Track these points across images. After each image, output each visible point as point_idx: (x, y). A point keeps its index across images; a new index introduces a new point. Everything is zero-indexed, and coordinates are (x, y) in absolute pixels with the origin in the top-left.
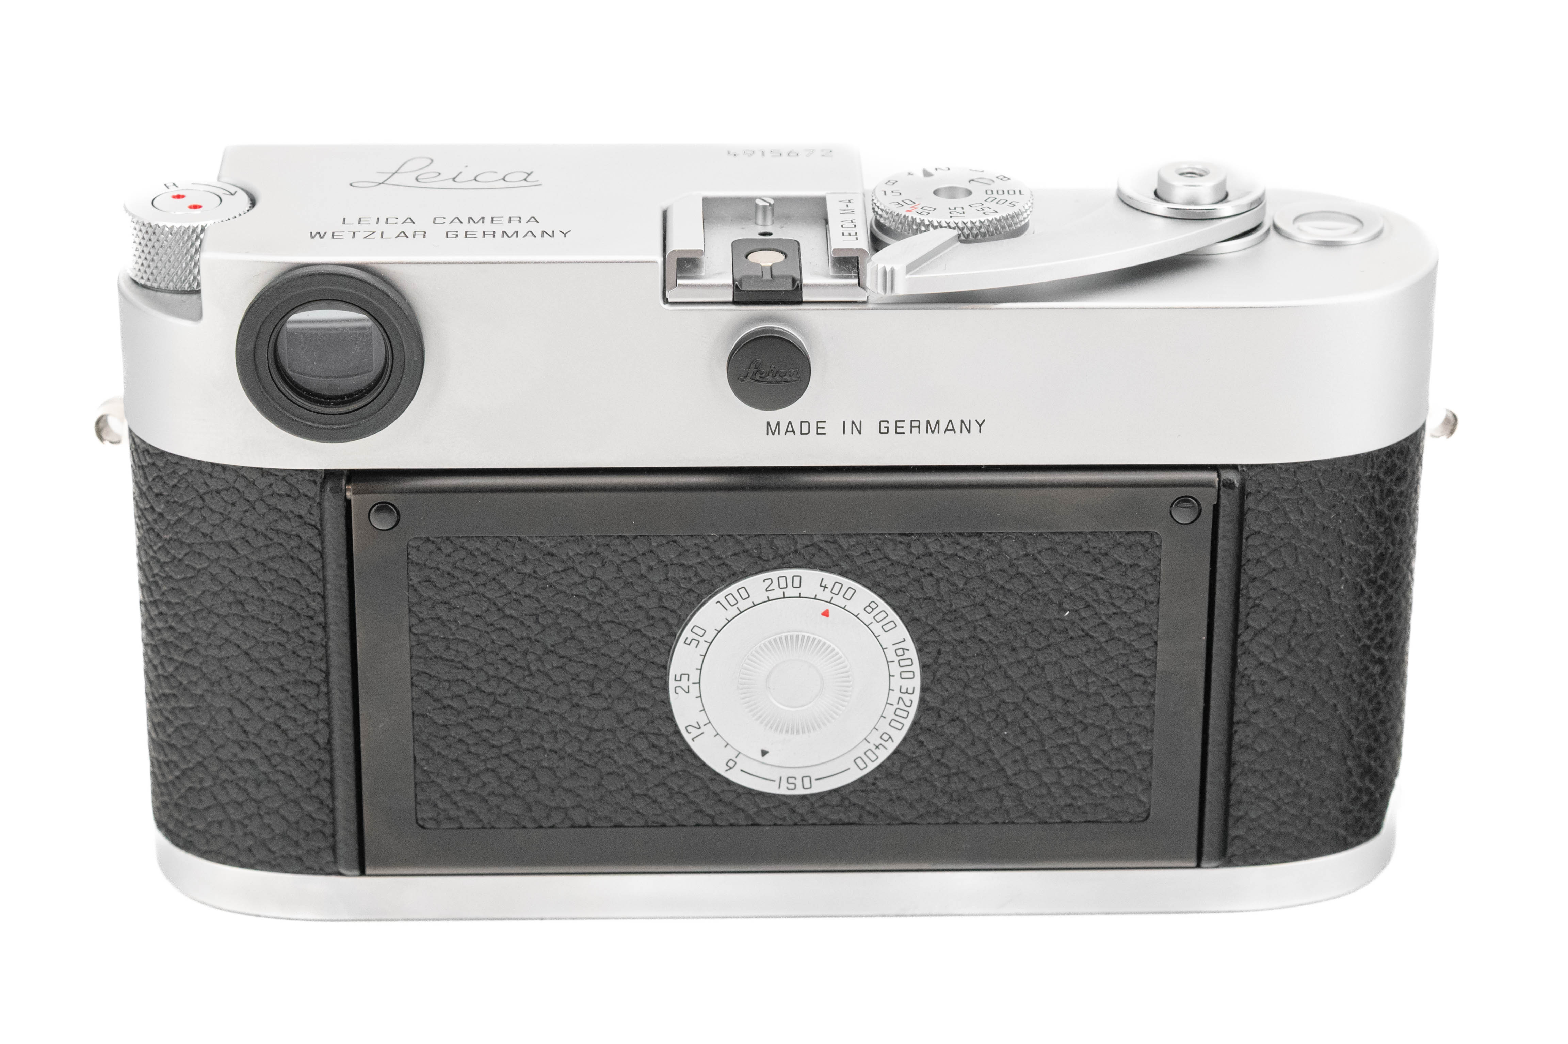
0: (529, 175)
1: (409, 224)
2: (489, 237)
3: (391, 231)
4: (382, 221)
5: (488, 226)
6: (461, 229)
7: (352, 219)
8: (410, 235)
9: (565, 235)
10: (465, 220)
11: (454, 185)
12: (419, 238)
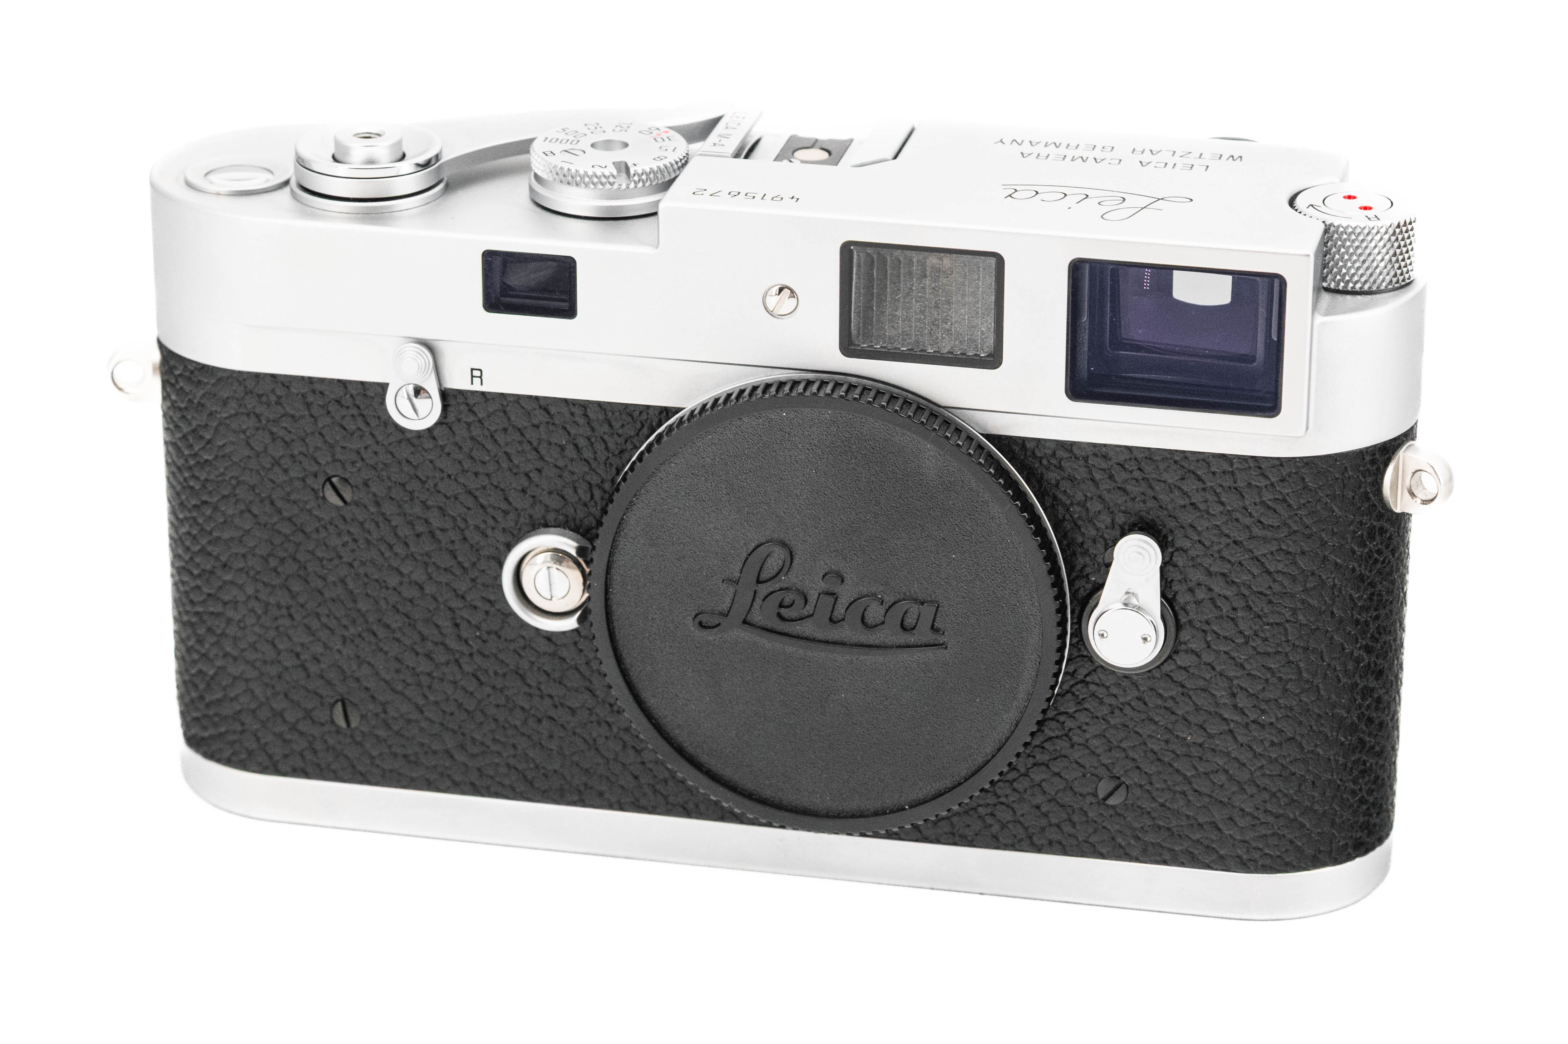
0: (1010, 196)
1: (1145, 161)
2: (1073, 144)
3: (1166, 157)
4: (1170, 165)
5: (1070, 153)
6: (1098, 153)
7: (1198, 170)
8: (1147, 152)
9: (1001, 141)
10: (1091, 161)
11: (1088, 192)
12: (1139, 149)
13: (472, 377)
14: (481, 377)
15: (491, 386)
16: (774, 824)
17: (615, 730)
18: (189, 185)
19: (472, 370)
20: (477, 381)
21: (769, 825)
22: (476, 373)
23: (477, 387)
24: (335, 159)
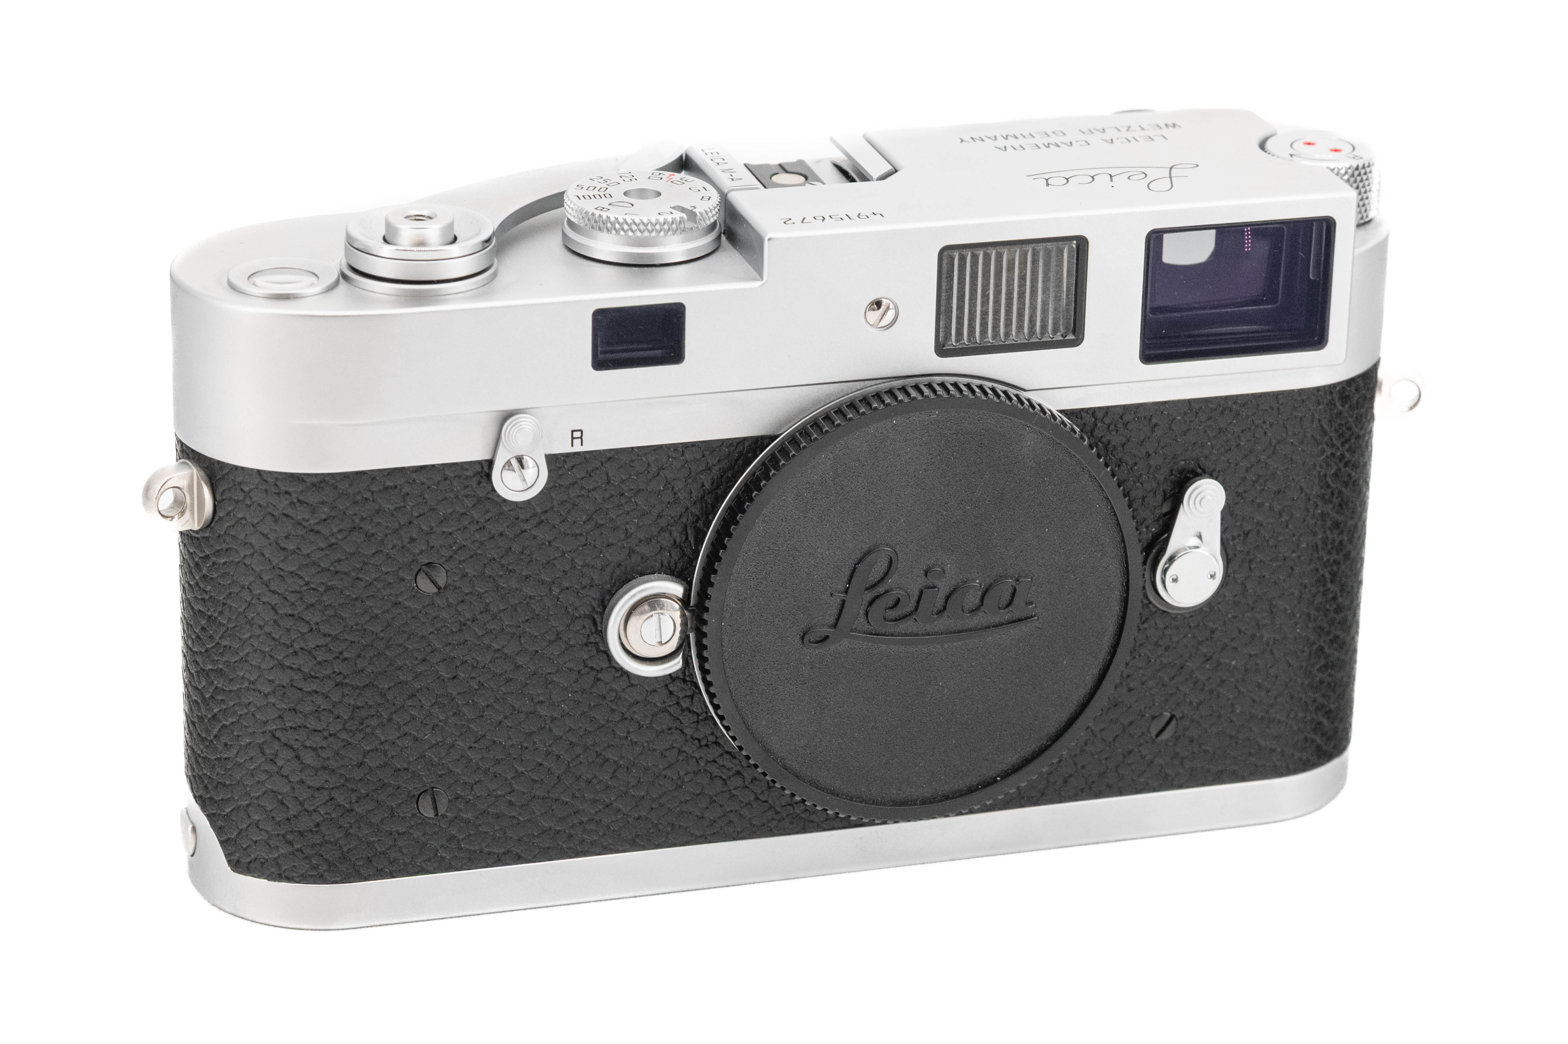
13: (573, 438)
14: (581, 438)
15: (591, 445)
16: (877, 822)
17: (702, 764)
18: (232, 287)
19: (573, 431)
20: (577, 442)
21: (872, 824)
22: (577, 434)
23: (578, 448)
24: (385, 240)
